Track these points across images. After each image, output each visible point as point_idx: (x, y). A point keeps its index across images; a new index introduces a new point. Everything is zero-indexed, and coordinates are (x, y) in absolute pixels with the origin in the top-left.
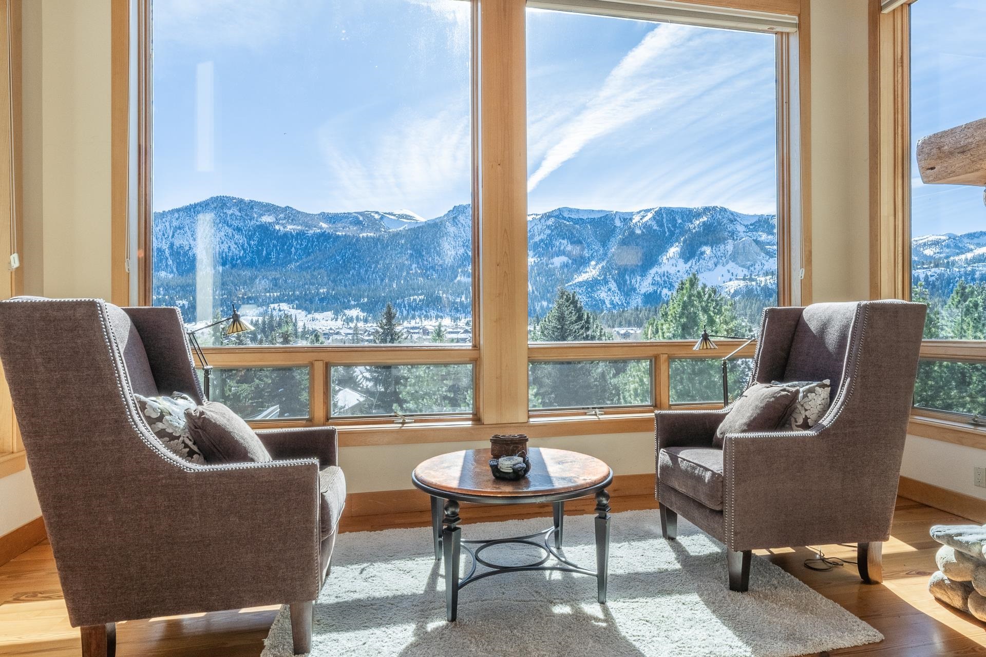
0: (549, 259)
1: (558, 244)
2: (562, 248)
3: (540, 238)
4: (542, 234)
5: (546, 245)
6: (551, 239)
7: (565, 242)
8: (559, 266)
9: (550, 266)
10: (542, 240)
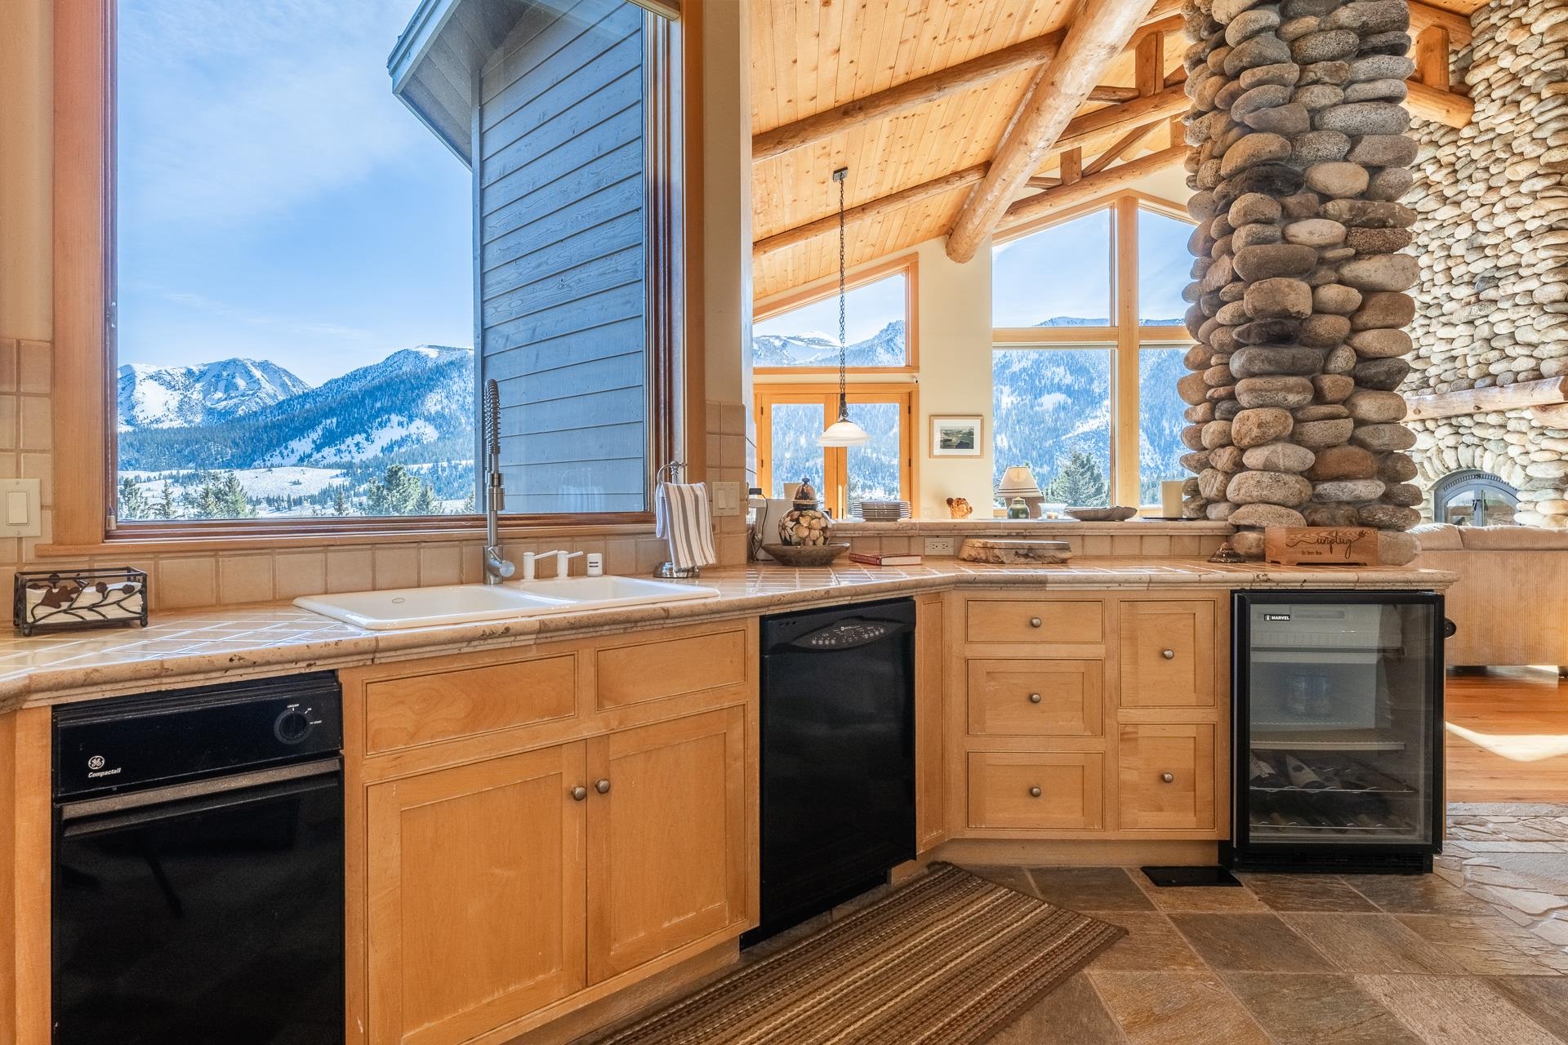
0: (1036, 398)
1: (1049, 374)
2: (1056, 381)
3: (1021, 365)
4: (1024, 360)
5: (1030, 376)
6: (1038, 367)
7: (1061, 370)
8: (1051, 410)
9: (1037, 408)
10: (1025, 370)
